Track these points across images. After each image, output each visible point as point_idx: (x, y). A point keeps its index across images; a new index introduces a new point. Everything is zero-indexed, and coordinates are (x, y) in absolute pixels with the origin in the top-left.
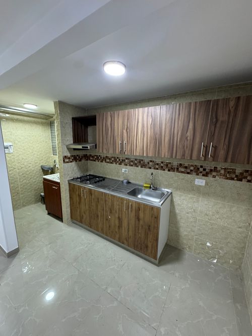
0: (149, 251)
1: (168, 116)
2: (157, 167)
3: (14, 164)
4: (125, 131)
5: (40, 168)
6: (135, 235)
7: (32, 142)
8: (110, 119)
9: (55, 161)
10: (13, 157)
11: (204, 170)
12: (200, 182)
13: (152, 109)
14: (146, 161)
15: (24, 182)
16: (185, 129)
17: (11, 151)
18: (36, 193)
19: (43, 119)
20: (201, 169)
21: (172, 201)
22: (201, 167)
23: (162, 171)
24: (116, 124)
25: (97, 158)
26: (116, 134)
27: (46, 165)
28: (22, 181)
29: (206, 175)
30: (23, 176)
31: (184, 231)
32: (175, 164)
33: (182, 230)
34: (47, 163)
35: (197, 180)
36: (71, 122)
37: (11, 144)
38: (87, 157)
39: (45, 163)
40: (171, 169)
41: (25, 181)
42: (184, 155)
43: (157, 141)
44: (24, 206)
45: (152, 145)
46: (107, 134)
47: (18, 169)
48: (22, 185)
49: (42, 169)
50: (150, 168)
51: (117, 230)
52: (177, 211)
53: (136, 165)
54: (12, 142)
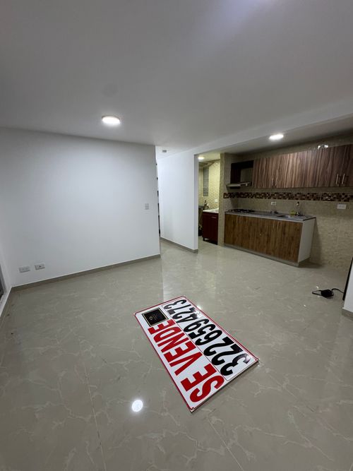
0: (292, 256)
1: (313, 158)
2: (304, 197)
4: (277, 171)
6: (281, 246)
8: (265, 163)
11: (346, 196)
12: (342, 206)
13: (300, 153)
14: (294, 193)
16: (326, 166)
20: (343, 196)
21: (315, 225)
22: (343, 194)
23: (308, 201)
24: (270, 167)
25: (248, 195)
26: (270, 173)
29: (347, 200)
31: (326, 248)
32: (320, 193)
33: (323, 248)
35: (339, 205)
36: (230, 167)
38: (239, 195)
40: (316, 198)
42: (324, 184)
43: (303, 176)
45: (299, 179)
46: (262, 174)
50: (297, 199)
51: (265, 244)
52: (320, 233)
53: (284, 198)
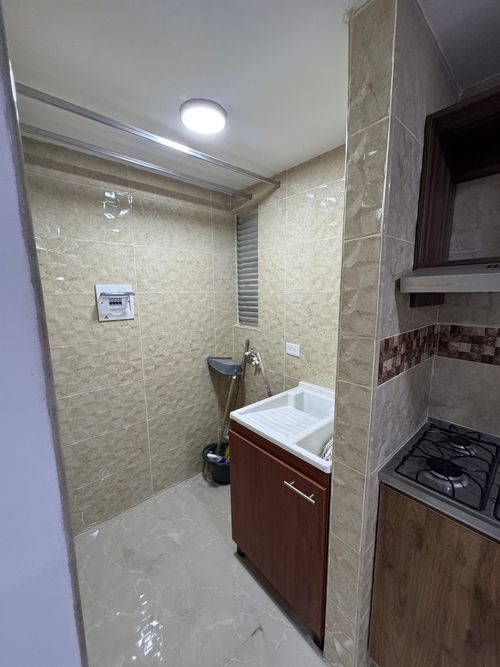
3: (135, 355)
5: (204, 366)
7: (186, 282)
9: (248, 344)
10: (132, 332)
15: (160, 412)
17: (130, 314)
18: (192, 444)
19: (219, 207)
27: (220, 355)
28: (157, 409)
30: (158, 393)
34: (223, 350)
37: (128, 288)
39: (219, 350)
41: (164, 409)
44: (158, 489)
47: (147, 372)
48: (154, 422)
49: (210, 366)
54: (131, 281)
